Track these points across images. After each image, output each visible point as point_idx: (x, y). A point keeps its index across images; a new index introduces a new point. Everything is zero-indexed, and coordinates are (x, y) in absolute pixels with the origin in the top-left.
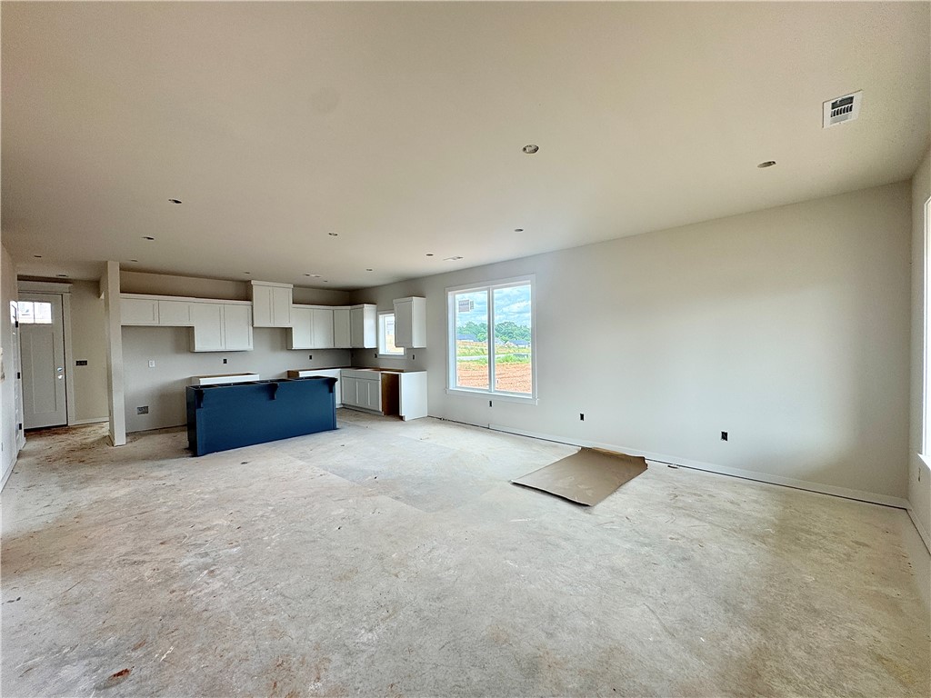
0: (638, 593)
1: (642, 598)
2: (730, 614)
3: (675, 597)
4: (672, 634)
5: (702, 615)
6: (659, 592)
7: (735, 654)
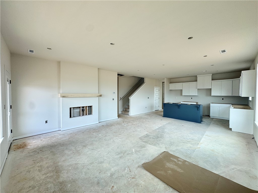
0: (91, 163)
1: (88, 164)
2: (70, 179)
3: (84, 170)
4: (76, 164)
5: (75, 172)
6: (88, 168)
7: (63, 172)
